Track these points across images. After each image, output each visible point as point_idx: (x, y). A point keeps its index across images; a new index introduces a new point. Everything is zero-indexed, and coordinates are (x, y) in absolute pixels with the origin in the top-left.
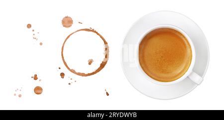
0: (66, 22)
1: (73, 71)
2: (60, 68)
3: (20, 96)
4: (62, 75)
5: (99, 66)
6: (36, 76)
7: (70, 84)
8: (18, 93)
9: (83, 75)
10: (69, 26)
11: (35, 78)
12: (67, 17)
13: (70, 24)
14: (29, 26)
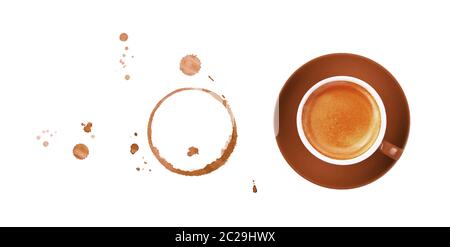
0: (189, 63)
1: (155, 152)
2: (136, 134)
3: (46, 144)
4: (135, 148)
5: (202, 166)
6: (90, 125)
7: (138, 169)
8: (46, 138)
9: (169, 167)
10: (190, 74)
11: (88, 128)
12: (193, 57)
13: (191, 71)
14: (124, 37)
